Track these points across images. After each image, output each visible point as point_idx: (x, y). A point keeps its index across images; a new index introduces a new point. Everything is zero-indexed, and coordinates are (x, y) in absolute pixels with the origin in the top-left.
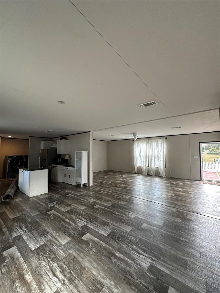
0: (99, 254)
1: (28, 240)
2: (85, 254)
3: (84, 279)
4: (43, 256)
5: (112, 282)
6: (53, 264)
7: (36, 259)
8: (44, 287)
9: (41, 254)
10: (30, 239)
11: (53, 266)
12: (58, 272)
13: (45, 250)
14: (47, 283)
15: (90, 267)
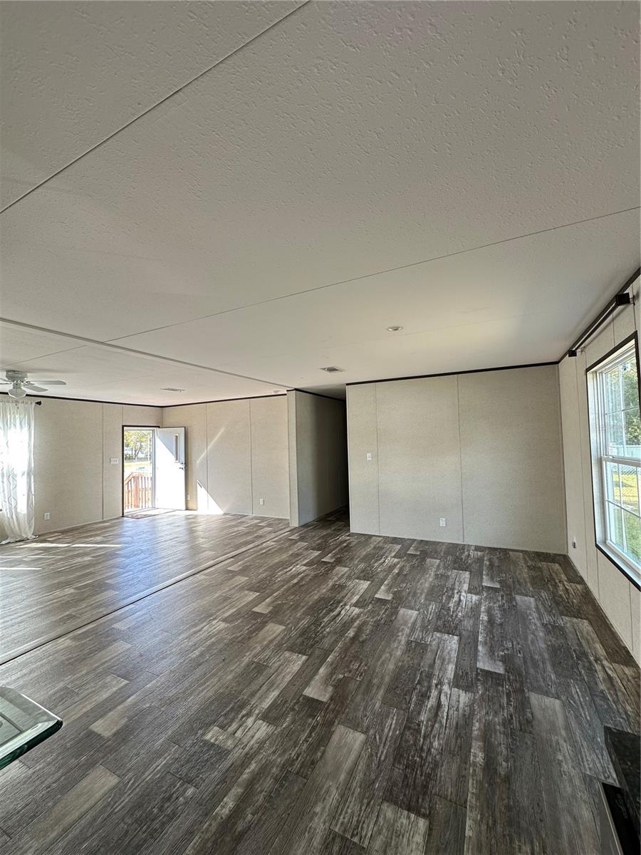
0: (361, 657)
1: (449, 659)
2: (372, 676)
3: (416, 661)
4: (424, 764)
5: (318, 809)
6: (425, 723)
7: (441, 777)
8: (466, 708)
9: (421, 775)
10: (447, 657)
11: (429, 720)
12: (432, 702)
13: (406, 776)
14: (458, 708)
15: (393, 661)
